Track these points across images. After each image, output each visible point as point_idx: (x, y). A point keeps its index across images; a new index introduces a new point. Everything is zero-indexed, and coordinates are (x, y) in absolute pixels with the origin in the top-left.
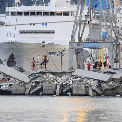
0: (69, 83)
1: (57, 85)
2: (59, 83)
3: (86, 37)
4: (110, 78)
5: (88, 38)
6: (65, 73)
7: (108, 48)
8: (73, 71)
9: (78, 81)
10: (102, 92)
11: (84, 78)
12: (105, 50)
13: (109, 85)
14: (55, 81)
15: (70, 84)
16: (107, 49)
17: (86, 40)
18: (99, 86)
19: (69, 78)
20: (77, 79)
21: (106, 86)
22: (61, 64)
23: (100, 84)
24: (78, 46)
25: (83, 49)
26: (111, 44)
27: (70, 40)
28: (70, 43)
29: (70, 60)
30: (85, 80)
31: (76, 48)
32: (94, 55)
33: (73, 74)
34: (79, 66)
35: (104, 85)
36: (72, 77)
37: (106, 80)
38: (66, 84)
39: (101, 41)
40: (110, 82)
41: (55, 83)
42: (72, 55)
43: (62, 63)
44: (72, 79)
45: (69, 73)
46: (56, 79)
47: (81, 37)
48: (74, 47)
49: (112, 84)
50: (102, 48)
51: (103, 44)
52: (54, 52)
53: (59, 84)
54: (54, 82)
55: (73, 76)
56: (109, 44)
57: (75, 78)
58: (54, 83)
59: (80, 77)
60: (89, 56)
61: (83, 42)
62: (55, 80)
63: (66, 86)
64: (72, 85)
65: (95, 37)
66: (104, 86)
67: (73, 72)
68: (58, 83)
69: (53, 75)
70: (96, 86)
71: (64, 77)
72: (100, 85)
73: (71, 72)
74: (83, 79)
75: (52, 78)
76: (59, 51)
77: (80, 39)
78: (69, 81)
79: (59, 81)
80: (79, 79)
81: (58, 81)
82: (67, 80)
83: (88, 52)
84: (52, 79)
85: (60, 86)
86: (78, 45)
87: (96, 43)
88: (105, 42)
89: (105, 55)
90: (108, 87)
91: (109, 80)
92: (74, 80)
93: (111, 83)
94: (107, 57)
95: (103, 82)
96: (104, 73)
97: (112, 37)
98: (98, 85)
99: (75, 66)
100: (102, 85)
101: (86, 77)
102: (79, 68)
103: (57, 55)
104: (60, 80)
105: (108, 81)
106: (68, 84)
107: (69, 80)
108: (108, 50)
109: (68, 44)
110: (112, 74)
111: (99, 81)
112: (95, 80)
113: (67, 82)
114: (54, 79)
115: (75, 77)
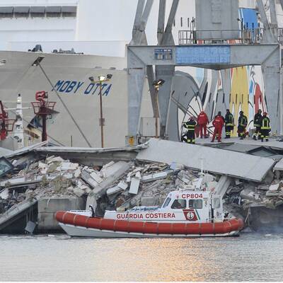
0: (128, 188)
1: (85, 196)
2: (92, 188)
3: (185, 27)
4: (272, 169)
5: (194, 32)
6: (112, 155)
7: (262, 64)
8: (143, 145)
9: (159, 182)
10: (245, 217)
11: (179, 171)
12: (253, 73)
13: (267, 193)
14: (80, 183)
15: (131, 191)
16: (258, 69)
17: (187, 38)
18: (234, 197)
19: (128, 171)
20: (157, 175)
21: (257, 197)
22: (98, 123)
23: (237, 189)
24: (156, 58)
25: (177, 69)
26: (272, 49)
27: (128, 38)
28: (129, 48)
29: (130, 109)
30: (183, 179)
31: (150, 67)
32: (214, 90)
33: (140, 157)
34: (163, 128)
35: (251, 194)
36: (139, 169)
37: (258, 177)
38: (118, 194)
39: (237, 42)
40: (270, 184)
41: (81, 188)
42: (138, 89)
43: (102, 121)
44: (138, 175)
45: (128, 155)
46: (83, 176)
47: (169, 26)
48: (142, 62)
49: (279, 190)
50: (242, 66)
51: (244, 50)
52: (75, 83)
53: (92, 194)
54: (74, 185)
55: (142, 163)
56: (266, 51)
57: (148, 170)
58: (76, 190)
59: (167, 167)
60: (197, 94)
61: (177, 44)
62: (80, 177)
63: (116, 198)
64: (140, 196)
65: (216, 27)
66: (250, 198)
67: (141, 149)
68: (89, 190)
69: (73, 161)
70: (224, 198)
71: (111, 169)
72: (238, 193)
73: (134, 152)
74: (176, 173)
75: (68, 171)
76: (91, 79)
77: (165, 34)
78: (129, 184)
79: (94, 184)
80: (164, 174)
81: (90, 181)
82: (123, 177)
83: (191, 78)
84: (69, 176)
85: (99, 201)
86: (156, 54)
87: (220, 48)
88: (251, 44)
89: (251, 91)
90: (266, 201)
91: (267, 175)
92: (147, 177)
93: (274, 187)
94: (258, 97)
95: (245, 182)
96: (250, 152)
97: (276, 25)
98: (231, 194)
99: (149, 128)
100: (243, 193)
101: (186, 168)
102: (162, 137)
103: (86, 93)
104: (95, 178)
105: (263, 179)
106: (126, 194)
107: (128, 179)
108: (263, 71)
109: (122, 53)
110: (278, 156)
111: (232, 179)
112: (218, 176)
113: (122, 185)
114: (77, 175)
115: (148, 166)
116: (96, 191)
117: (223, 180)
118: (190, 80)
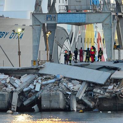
0: (35, 88)
1: (12, 92)
2: (16, 88)
3: (61, 4)
4: (109, 78)
6: (26, 71)
7: (102, 22)
8: (42, 66)
9: (51, 85)
10: (95, 103)
13: (107, 90)
14: (9, 85)
15: (36, 90)
16: (100, 25)
17: (63, 10)
18: (90, 92)
19: (34, 79)
20: (50, 81)
21: (102, 93)
23: (91, 88)
24: (47, 20)
25: (58, 25)
27: (33, 10)
28: (33, 15)
29: (33, 46)
30: (63, 83)
31: (44, 24)
32: (76, 37)
33: (41, 72)
34: (51, 56)
35: (99, 91)
36: (40, 78)
37: (102, 82)
38: (29, 91)
39: (88, 11)
40: (108, 86)
42: (38, 36)
43: (19, 53)
44: (40, 81)
45: (34, 71)
46: (11, 82)
48: (40, 22)
49: (113, 88)
50: (91, 24)
51: (93, 15)
52: (4, 33)
53: (16, 91)
54: (7, 87)
55: (42, 75)
56: (104, 16)
57: (45, 79)
58: (7, 89)
59: (55, 77)
60: (68, 38)
62: (9, 82)
63: (28, 93)
64: (40, 92)
65: (78, 4)
66: (98, 93)
67: (41, 68)
68: (14, 89)
69: (6, 74)
70: (85, 93)
71: (25, 78)
72: (92, 90)
73: (37, 69)
74: (60, 80)
75: (3, 79)
76: (14, 31)
77: (51, 7)
78: (35, 86)
79: (17, 86)
80: (53, 81)
81: (15, 84)
84: (4, 82)
85: (19, 95)
86: (47, 18)
87: (80, 15)
88: (97, 12)
89: (95, 36)
90: (106, 94)
91: (107, 81)
92: (44, 83)
93: (110, 87)
94: (99, 39)
95: (96, 85)
96: (98, 69)
97: (110, 2)
98: (88, 91)
99: (43, 56)
100: (95, 90)
101: (64, 78)
102: (51, 61)
103: (10, 38)
105: (105, 83)
106: (33, 91)
107: (35, 83)
109: (29, 17)
110: (113, 71)
111: (89, 83)
112: (81, 82)
113: (31, 87)
114: (8, 81)
115: (45, 77)
116: (17, 90)
117: (84, 84)
118: (64, 31)
